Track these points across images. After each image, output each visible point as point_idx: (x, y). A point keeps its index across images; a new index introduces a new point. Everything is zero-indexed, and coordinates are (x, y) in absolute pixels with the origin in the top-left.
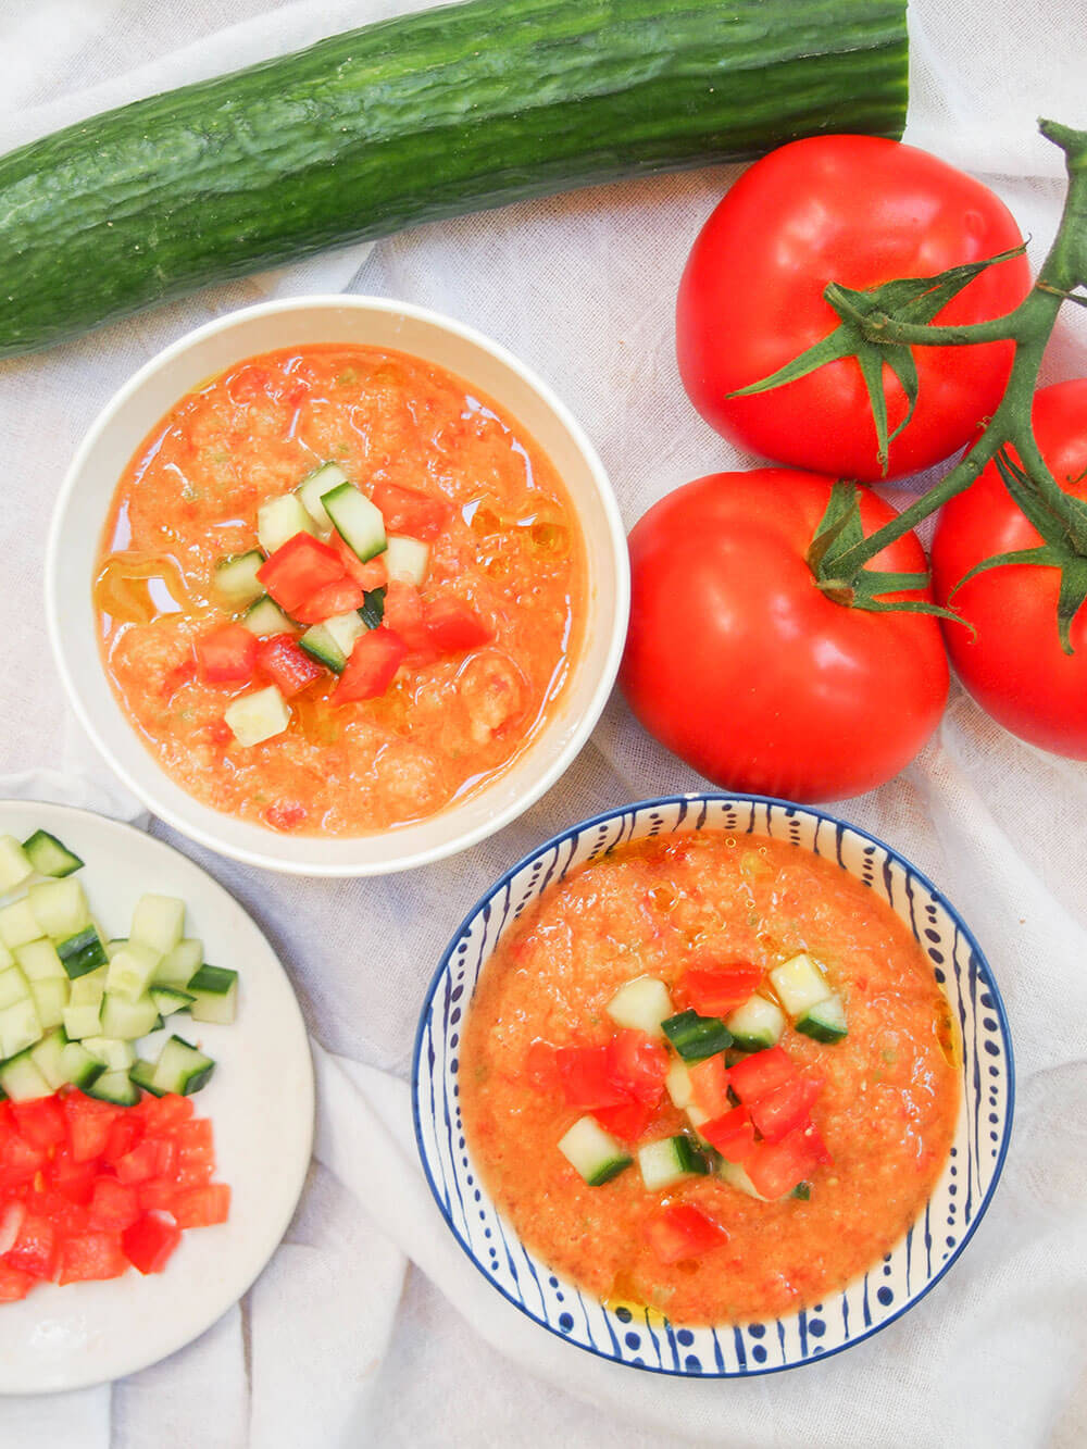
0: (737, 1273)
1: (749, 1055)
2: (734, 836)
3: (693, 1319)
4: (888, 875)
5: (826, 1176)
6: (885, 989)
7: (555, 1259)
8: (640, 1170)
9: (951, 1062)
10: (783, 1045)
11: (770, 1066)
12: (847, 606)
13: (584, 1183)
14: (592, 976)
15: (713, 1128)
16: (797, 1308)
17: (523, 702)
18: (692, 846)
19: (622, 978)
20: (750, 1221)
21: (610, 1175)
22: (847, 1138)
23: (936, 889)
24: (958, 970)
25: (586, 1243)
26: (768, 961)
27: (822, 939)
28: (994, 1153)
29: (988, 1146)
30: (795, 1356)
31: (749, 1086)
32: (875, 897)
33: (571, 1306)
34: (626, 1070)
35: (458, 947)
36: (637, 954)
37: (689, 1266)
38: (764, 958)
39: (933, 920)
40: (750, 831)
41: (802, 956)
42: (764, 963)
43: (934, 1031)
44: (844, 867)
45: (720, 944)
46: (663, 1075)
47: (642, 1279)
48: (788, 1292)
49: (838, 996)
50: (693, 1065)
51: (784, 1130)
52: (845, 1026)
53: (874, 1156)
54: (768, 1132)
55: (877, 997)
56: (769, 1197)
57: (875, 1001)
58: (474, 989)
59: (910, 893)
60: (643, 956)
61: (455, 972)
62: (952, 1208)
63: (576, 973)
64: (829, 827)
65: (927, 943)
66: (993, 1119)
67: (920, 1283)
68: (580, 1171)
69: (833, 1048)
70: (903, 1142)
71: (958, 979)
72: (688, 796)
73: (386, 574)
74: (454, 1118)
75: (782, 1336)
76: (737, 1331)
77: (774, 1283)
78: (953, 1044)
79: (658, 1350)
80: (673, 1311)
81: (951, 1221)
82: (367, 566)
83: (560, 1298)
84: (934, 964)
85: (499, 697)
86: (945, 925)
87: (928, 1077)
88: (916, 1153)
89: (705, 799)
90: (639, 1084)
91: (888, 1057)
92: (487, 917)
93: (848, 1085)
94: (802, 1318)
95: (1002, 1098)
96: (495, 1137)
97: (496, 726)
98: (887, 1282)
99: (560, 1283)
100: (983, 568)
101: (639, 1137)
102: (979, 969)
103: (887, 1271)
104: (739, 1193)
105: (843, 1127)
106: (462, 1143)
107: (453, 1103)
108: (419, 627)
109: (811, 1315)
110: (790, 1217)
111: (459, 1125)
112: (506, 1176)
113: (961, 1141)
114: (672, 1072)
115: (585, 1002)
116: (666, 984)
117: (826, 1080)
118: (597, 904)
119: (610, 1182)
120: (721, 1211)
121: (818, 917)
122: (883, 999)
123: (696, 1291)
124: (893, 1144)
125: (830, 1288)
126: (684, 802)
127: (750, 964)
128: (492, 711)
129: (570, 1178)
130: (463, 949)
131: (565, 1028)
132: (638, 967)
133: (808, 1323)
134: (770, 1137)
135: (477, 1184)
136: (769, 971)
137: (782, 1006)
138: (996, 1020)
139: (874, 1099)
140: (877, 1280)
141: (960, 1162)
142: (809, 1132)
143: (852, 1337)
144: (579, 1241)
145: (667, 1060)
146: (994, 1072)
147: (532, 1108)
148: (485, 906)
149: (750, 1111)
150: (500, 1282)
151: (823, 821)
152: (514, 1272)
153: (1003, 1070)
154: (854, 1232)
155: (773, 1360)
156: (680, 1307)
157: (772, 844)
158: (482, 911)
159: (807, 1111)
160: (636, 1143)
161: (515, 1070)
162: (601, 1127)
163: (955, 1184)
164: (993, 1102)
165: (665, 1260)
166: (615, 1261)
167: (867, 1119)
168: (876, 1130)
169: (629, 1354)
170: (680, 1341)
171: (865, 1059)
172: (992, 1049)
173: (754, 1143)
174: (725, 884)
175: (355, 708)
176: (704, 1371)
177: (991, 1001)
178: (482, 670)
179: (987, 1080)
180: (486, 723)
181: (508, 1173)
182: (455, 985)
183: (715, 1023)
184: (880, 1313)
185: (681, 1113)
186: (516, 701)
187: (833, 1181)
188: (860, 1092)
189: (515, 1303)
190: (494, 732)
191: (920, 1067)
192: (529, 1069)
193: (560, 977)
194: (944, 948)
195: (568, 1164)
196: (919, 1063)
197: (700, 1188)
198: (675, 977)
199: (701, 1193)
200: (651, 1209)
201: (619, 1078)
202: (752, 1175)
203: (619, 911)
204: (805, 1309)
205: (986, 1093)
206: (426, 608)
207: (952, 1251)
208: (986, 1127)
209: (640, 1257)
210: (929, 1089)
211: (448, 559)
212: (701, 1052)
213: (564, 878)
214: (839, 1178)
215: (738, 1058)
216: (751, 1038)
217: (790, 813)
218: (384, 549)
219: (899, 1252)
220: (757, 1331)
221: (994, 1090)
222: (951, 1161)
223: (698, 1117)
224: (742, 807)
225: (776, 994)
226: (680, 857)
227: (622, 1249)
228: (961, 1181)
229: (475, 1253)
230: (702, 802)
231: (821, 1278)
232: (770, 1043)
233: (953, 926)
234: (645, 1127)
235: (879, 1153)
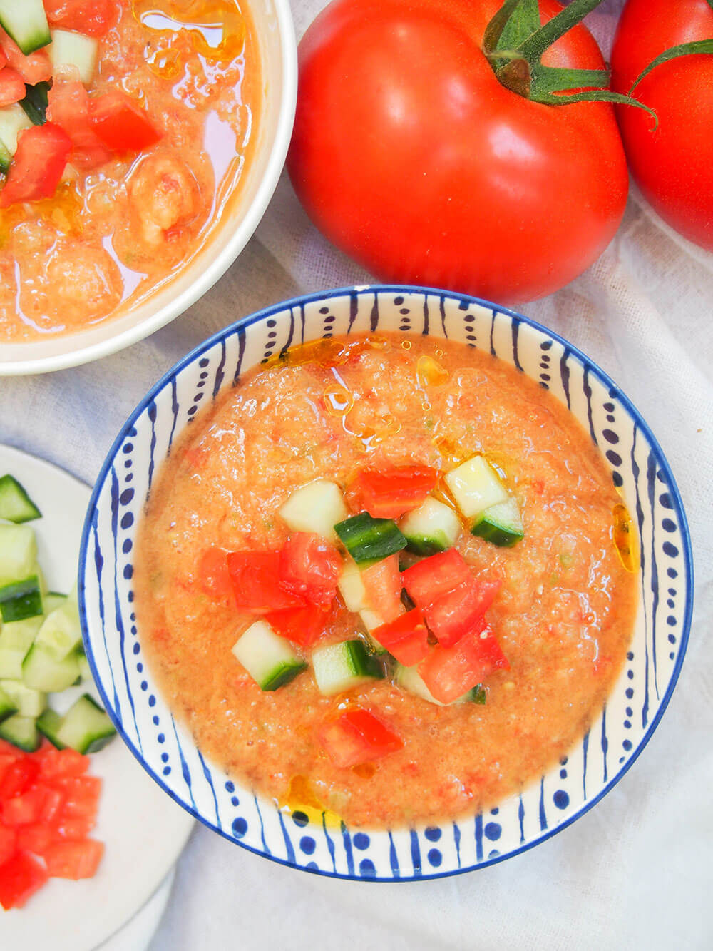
0: (413, 777)
1: (424, 559)
2: (410, 337)
3: (369, 822)
4: (565, 371)
5: (502, 680)
6: (564, 492)
7: (231, 764)
8: (314, 676)
9: (629, 567)
10: (458, 548)
11: (444, 568)
12: (524, 95)
13: (259, 688)
14: (265, 480)
15: (388, 632)
16: (473, 810)
17: (196, 203)
18: (367, 348)
19: (296, 481)
20: (426, 725)
21: (285, 679)
22: (524, 642)
23: (614, 385)
24: (636, 470)
25: (263, 747)
26: (444, 463)
27: (498, 442)
28: (672, 656)
29: (665, 648)
30: (470, 859)
31: (423, 587)
32: (552, 400)
33: (246, 811)
34: (297, 573)
35: (122, 447)
36: (310, 458)
37: (364, 770)
38: (439, 461)
39: (611, 419)
40: (426, 332)
41: (478, 458)
42: (439, 467)
43: (611, 536)
44: (522, 369)
45: (395, 447)
46: (335, 577)
47: (319, 784)
48: (465, 795)
49: (514, 499)
50: (365, 568)
51: (458, 633)
52: (522, 528)
53: (551, 660)
54: (442, 635)
55: (553, 500)
56: (444, 701)
57: (552, 504)
58: (148, 493)
59: (588, 391)
60: (316, 459)
61: (122, 473)
62: (629, 712)
63: (249, 477)
64: (504, 321)
65: (605, 445)
66: (672, 621)
67: (596, 787)
68: (253, 675)
69: (508, 552)
70: (579, 646)
71: (636, 481)
72: (359, 288)
73: (50, 66)
74: (128, 624)
75: (457, 840)
76: (414, 835)
77: (450, 786)
78: (631, 548)
79: (332, 854)
80: (349, 814)
81: (627, 725)
82: (29, 58)
83: (235, 802)
84: (612, 467)
85: (168, 195)
86: (623, 424)
87: (605, 581)
88: (592, 657)
89: (376, 291)
90: (311, 587)
91: (565, 561)
92: (153, 415)
93: (524, 589)
94: (479, 820)
95: (680, 600)
96: (170, 643)
97: (167, 225)
98: (564, 785)
99: (236, 787)
100: (664, 58)
101: (313, 641)
102: (658, 468)
103: (563, 774)
104: (413, 697)
105: (519, 631)
106: (137, 649)
107: (127, 608)
108: (85, 122)
109: (488, 819)
110: (466, 721)
111: (134, 631)
112: (182, 682)
113: (638, 644)
114: (345, 574)
115: (258, 506)
116: (340, 487)
117: (501, 583)
118: (270, 407)
119: (285, 686)
120: (396, 715)
121: (494, 420)
122: (561, 502)
123: (372, 795)
124: (569, 648)
125: (506, 791)
126: (354, 295)
127: (426, 467)
128: (162, 210)
129: (246, 684)
130: (129, 449)
131: (239, 534)
132: (312, 470)
133: (484, 826)
134: (443, 640)
135: (153, 689)
136: (444, 474)
137: (458, 510)
138: (674, 519)
139: (549, 605)
140: (553, 783)
141: (637, 665)
142: (484, 635)
143: (528, 840)
144: (255, 746)
145: (341, 563)
146: (672, 573)
147: (207, 612)
148: (150, 405)
149: (424, 613)
150: (172, 788)
151: (498, 314)
152: (187, 778)
153: (681, 571)
154: (530, 736)
155: (448, 865)
156: (357, 811)
157: (448, 346)
158: (146, 410)
159: (483, 613)
160: (311, 647)
161: (190, 576)
162: (274, 631)
163: (631, 687)
164: (671, 604)
165: (340, 764)
166: (291, 765)
167: (543, 622)
168: (552, 633)
169: (302, 859)
170: (356, 845)
171: (542, 562)
172: (670, 550)
173: (427, 646)
174: (401, 386)
175: (22, 208)
176: (379, 875)
177: (670, 500)
178: (152, 169)
179: (665, 582)
180: (156, 224)
181: (184, 679)
182: (123, 487)
183: (389, 526)
184: (556, 817)
185: (355, 616)
186: (188, 202)
187: (509, 685)
188: (536, 596)
189: (187, 808)
190: (166, 233)
191: (596, 571)
192: (202, 574)
193: (234, 481)
194: (622, 449)
195: (243, 670)
196: (597, 567)
197: (377, 692)
198: (349, 479)
199: (376, 697)
200: (327, 713)
201: (291, 580)
202: (426, 678)
203: (293, 415)
204: (481, 812)
205: (664, 596)
206: (93, 104)
207: (628, 755)
208: (664, 629)
209: (317, 761)
210: (606, 592)
211: (117, 55)
212: (374, 553)
213: (238, 382)
214: (516, 683)
215: (412, 560)
216: (425, 540)
217: (464, 307)
218: (49, 41)
219: (575, 756)
220: (433, 834)
221: (672, 592)
222: (628, 665)
223: (373, 621)
224: (414, 300)
225: (450, 495)
226: (354, 358)
227: (298, 753)
228: (638, 684)
229: (146, 758)
230: (372, 295)
231: (496, 781)
232: (445, 546)
233: (631, 423)
234: (319, 631)
235: (556, 657)
